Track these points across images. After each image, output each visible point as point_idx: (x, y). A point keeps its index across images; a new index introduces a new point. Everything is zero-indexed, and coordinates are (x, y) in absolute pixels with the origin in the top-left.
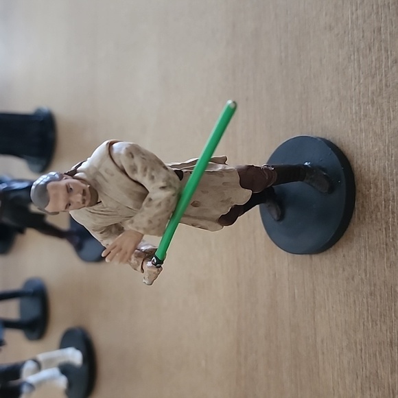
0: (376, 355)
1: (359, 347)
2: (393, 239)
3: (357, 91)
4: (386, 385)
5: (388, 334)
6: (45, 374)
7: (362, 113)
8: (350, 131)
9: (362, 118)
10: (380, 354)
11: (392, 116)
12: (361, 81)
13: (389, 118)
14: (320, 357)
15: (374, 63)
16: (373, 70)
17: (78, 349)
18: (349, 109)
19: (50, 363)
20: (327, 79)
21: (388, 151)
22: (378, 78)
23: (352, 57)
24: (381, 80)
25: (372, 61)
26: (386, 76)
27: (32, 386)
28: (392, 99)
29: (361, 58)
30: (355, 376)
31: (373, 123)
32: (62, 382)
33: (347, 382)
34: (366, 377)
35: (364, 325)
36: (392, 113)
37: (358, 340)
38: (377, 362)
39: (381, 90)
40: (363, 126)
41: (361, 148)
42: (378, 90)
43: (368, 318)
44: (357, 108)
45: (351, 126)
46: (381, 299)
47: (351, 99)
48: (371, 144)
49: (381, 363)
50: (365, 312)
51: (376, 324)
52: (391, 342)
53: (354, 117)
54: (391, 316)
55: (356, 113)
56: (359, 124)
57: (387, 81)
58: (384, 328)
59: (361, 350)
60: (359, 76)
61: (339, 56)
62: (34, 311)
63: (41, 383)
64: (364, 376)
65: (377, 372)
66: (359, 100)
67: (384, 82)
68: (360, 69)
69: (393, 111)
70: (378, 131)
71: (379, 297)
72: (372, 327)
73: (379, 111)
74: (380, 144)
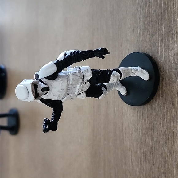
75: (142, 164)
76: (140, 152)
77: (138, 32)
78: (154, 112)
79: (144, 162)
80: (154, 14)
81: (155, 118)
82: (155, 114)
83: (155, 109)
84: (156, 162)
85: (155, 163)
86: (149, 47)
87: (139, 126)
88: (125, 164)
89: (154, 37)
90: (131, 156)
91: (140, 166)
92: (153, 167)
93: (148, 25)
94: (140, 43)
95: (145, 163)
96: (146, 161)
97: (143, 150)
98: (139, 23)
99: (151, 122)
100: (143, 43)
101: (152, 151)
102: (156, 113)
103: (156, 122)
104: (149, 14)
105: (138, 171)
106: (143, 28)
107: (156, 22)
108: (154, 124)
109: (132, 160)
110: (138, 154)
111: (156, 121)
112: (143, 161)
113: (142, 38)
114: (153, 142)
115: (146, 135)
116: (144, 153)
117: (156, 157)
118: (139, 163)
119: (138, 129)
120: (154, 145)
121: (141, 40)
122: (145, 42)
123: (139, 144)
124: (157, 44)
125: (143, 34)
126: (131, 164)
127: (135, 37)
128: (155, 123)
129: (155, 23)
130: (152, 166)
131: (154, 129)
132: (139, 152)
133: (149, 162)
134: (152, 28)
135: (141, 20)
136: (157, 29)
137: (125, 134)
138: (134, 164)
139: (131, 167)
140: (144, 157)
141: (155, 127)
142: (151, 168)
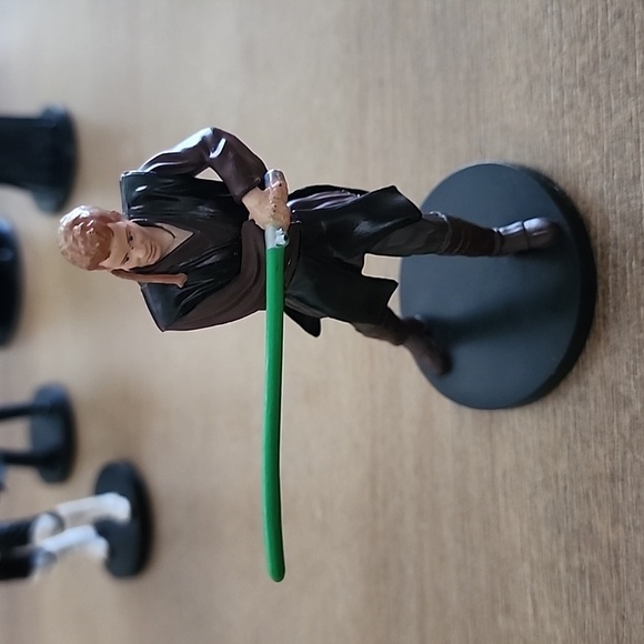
0: (588, 496)
1: (561, 484)
2: (615, 308)
3: (558, 65)
4: (604, 542)
5: (608, 461)
6: (71, 536)
7: (566, 102)
8: (546, 133)
9: (566, 109)
10: (596, 494)
11: (613, 107)
12: (565, 48)
13: (609, 109)
14: (501, 499)
15: (584, 19)
16: (583, 31)
17: (122, 494)
18: (545, 96)
19: (78, 518)
20: (510, 47)
21: (608, 164)
22: (591, 43)
23: (549, 9)
24: (596, 47)
25: (581, 16)
26: (603, 39)
27: (51, 557)
28: (613, 78)
29: (564, 11)
30: (556, 531)
31: (584, 119)
32: (99, 548)
33: (544, 539)
34: (573, 530)
35: (569, 448)
36: (613, 101)
37: (559, 472)
38: (590, 506)
39: (596, 63)
40: (567, 123)
41: (564, 160)
42: (591, 64)
43: (575, 436)
44: (558, 94)
45: (548, 125)
46: (596, 406)
47: (549, 81)
48: (580, 153)
49: (596, 509)
50: (571, 428)
51: (589, 447)
52: (612, 475)
53: (553, 108)
54: (612, 433)
55: (556, 102)
56: (561, 122)
57: (605, 48)
58: (601, 452)
59: (566, 487)
60: (560, 42)
61: (527, 8)
62: (51, 436)
63: (65, 551)
64: (570, 529)
65: (590, 523)
66: (560, 80)
67: (600, 49)
68: (561, 29)
69: (615, 98)
70: (592, 131)
71: (592, 404)
72: (583, 450)
73: (592, 98)
74: (595, 152)
75: (575, 614)
76: (569, 568)
77: (548, 96)
78: (622, 413)
79: (584, 606)
80: (618, 27)
81: (628, 436)
82: (628, 421)
83: (627, 403)
84: (633, 609)
85: (629, 610)
86: (598, 159)
87: (562, 466)
88: (508, 610)
89: (619, 119)
90: (532, 581)
91: (566, 618)
92: (620, 626)
93: (594, 72)
94: (559, 142)
95: (588, 608)
96: (592, 603)
97: (580, 559)
98: (553, 64)
99: (612, 452)
100: (573, 141)
101: (617, 566)
102: (634, 419)
103: (633, 453)
104: (593, 27)
105: (560, 638)
106: (571, 80)
107: (626, 59)
108: (624, 458)
109: (533, 595)
110: (559, 572)
111: (632, 447)
112: (580, 600)
113: (567, 122)
114: (621, 528)
115: (593, 504)
116: (582, 573)
117: (633, 587)
118: (565, 608)
119: (556, 476)
120: (627, 541)
121: (564, 131)
122: (580, 138)
123: (563, 535)
124: (629, 145)
125: (571, 106)
126: (530, 611)
127: (537, 118)
128: (629, 456)
129: (619, 63)
130: (619, 621)
131: (623, 480)
132: (562, 565)
133: (605, 608)
134: (608, 83)
135: (560, 51)
136: (631, 88)
137: (505, 494)
138: (544, 612)
139: (531, 624)
140: (583, 585)
141: (628, 471)
142: (612, 631)
